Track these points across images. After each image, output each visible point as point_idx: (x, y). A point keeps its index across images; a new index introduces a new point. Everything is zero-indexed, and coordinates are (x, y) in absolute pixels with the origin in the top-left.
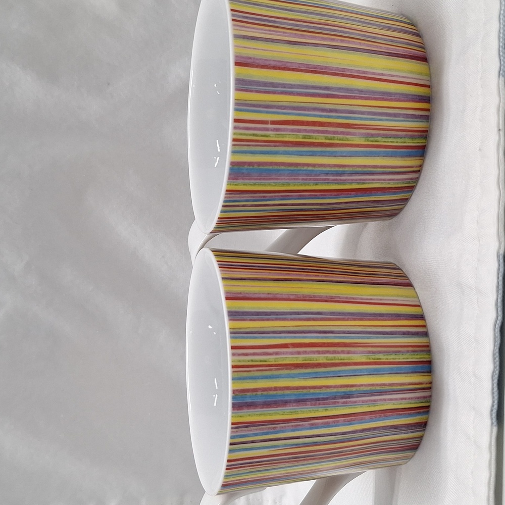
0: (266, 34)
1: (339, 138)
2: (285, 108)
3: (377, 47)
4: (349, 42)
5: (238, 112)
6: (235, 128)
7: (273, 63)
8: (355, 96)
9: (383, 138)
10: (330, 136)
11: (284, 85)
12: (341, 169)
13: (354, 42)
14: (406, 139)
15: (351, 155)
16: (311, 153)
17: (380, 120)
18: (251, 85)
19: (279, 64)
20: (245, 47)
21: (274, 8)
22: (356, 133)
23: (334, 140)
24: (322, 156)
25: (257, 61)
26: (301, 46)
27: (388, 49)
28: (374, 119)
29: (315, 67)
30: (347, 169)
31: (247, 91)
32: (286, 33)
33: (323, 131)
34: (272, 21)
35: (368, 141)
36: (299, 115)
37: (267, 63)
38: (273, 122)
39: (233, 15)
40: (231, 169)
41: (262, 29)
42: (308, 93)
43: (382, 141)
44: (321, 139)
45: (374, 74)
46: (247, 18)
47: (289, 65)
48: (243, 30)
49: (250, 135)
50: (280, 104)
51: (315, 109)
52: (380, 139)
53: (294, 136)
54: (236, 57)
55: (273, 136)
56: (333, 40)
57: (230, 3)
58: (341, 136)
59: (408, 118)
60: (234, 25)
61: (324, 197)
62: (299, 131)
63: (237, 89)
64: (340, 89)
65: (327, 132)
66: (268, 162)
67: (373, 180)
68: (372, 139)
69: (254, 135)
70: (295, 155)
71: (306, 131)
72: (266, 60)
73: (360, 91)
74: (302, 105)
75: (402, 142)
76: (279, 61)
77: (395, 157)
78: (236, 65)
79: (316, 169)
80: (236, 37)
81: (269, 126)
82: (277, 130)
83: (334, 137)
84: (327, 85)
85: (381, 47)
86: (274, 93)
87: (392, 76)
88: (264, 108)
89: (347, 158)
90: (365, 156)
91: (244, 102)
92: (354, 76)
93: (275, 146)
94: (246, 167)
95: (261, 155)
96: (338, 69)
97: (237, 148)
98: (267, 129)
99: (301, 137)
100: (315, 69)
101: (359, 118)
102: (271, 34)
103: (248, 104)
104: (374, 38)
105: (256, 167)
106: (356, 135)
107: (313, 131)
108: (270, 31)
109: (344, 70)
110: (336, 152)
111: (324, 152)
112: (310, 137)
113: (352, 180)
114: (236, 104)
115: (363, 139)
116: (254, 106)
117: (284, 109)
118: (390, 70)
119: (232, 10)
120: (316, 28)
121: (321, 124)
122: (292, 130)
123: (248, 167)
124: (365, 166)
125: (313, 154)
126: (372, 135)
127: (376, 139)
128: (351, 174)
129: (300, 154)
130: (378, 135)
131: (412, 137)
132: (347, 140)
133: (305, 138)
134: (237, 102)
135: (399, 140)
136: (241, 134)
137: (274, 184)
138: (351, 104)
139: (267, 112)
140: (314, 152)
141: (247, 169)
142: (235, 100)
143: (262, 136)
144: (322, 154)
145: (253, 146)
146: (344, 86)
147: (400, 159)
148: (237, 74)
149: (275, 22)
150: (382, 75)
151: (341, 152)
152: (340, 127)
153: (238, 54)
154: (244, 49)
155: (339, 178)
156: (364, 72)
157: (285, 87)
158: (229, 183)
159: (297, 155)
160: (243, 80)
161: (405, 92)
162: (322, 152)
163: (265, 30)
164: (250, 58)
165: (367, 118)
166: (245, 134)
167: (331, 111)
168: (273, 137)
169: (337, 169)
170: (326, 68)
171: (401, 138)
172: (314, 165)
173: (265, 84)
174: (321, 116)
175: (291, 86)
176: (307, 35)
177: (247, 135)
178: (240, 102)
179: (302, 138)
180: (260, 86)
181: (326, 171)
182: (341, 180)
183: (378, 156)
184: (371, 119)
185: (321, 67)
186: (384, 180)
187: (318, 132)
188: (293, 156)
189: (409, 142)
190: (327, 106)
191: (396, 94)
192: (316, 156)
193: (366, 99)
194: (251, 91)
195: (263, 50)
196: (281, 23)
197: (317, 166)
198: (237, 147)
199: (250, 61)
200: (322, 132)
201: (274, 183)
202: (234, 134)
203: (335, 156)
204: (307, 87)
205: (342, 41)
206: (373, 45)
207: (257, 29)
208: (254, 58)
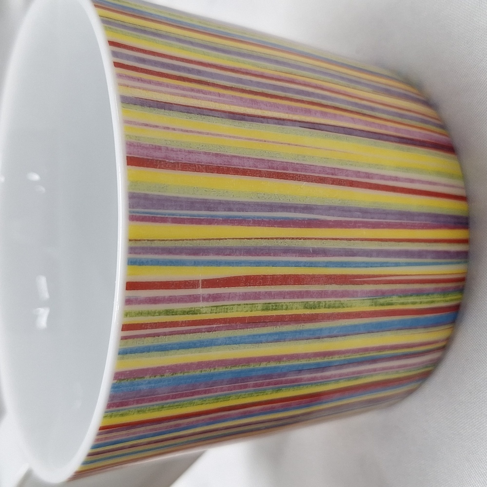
0: (185, 96)
1: (328, 303)
2: (232, 251)
3: (381, 126)
4: (335, 117)
5: (136, 267)
6: (128, 301)
7: (204, 159)
8: (356, 222)
9: (401, 297)
10: (311, 300)
11: (228, 205)
12: (326, 360)
13: (343, 116)
14: (435, 296)
15: (346, 333)
16: (276, 337)
17: (397, 265)
18: (163, 206)
19: (217, 162)
20: (146, 125)
21: (192, 43)
22: (357, 292)
23: (319, 307)
24: (296, 340)
25: (173, 155)
26: (254, 124)
27: (397, 130)
28: (387, 263)
29: (285, 165)
30: (336, 358)
31: (154, 219)
32: (224, 96)
33: (300, 292)
34: (193, 69)
35: (376, 305)
36: (258, 264)
37: (194, 159)
38: (209, 283)
39: (114, 54)
40: (115, 388)
41: (177, 87)
42: (274, 218)
43: (398, 303)
44: (296, 309)
45: (383, 177)
46: (143, 61)
47: (235, 163)
48: (139, 88)
49: (160, 313)
50: (222, 244)
51: (287, 251)
52: (395, 299)
53: (248, 308)
54: (130, 145)
55: (206, 311)
56: (308, 112)
57: (106, 29)
58: (332, 300)
59: (439, 258)
60: (120, 76)
61: (286, 409)
62: (257, 296)
63: (133, 218)
64: (330, 209)
65: (308, 294)
66: (192, 364)
67: (375, 370)
68: (382, 301)
69: (168, 312)
70: (245, 343)
71: (270, 295)
72: (190, 152)
73: (364, 212)
74: (264, 243)
75: (427, 303)
76: (217, 155)
77: (416, 328)
78: (129, 164)
79: (282, 364)
80: (126, 101)
81: (200, 291)
82: (215, 298)
83: (320, 302)
84: (307, 202)
85: (386, 127)
86: (210, 221)
87: (412, 181)
88: (190, 254)
89: (339, 338)
90: (369, 332)
91: (149, 244)
92: (352, 184)
93: (209, 331)
94: (147, 378)
95: (180, 351)
96: (324, 169)
97: (132, 344)
98: (195, 299)
99: (260, 307)
100: (284, 169)
101: (363, 263)
102: (196, 98)
103: (158, 248)
104: (372, 109)
105: (168, 375)
106: (357, 297)
107: (282, 295)
108: (192, 90)
109: (334, 171)
110: (321, 330)
111: (301, 332)
112: (276, 307)
113: (340, 375)
114: (132, 250)
115: (368, 302)
116: (169, 251)
117: (229, 255)
118: (407, 170)
119: (112, 43)
120: (275, 87)
121: (298, 280)
122: (245, 296)
123: (152, 378)
124: (366, 350)
125: (280, 338)
126: (383, 294)
127: (388, 300)
128: (342, 365)
129: (256, 340)
130: (392, 293)
131: (444, 292)
132: (342, 305)
133: (267, 309)
134: (133, 244)
135: (424, 299)
136: (140, 314)
137: (199, 402)
138: (349, 237)
139: (196, 264)
140: (283, 333)
141: (149, 383)
142: (130, 240)
143: (184, 313)
144: (297, 337)
145: (165, 334)
146: (337, 203)
147: (422, 330)
148: (132, 184)
149: (199, 72)
150: (396, 179)
151: (331, 329)
152: (331, 284)
153: (133, 140)
154: (145, 127)
155: (319, 375)
156: (368, 175)
157: (230, 210)
158: (109, 414)
159: (251, 343)
160: (146, 197)
161: (433, 211)
162: (296, 332)
163: (184, 89)
164: (159, 148)
165: (377, 263)
166: (149, 313)
167: (316, 252)
168: (206, 313)
169: (319, 360)
170: (304, 167)
171: (428, 294)
172: (279, 358)
173: (192, 204)
174: (297, 264)
175: (243, 206)
176: (262, 102)
177: (154, 313)
178: (139, 244)
179: (263, 310)
180: (181, 207)
181: (299, 365)
182: (322, 378)
183: (390, 330)
184: (382, 265)
185: (294, 166)
186: (391, 368)
187: (292, 295)
188: (242, 346)
189: (438, 301)
190: (309, 244)
191: (420, 214)
192: (284, 340)
193: (374, 228)
194: (163, 220)
195: (182, 130)
196: (211, 75)
197: (285, 359)
198: (130, 341)
199: (158, 155)
200: (300, 295)
201: (199, 399)
202: (127, 314)
203: (319, 338)
204: (272, 207)
205: (324, 114)
206: (373, 123)
207: (168, 86)
208: (167, 149)
